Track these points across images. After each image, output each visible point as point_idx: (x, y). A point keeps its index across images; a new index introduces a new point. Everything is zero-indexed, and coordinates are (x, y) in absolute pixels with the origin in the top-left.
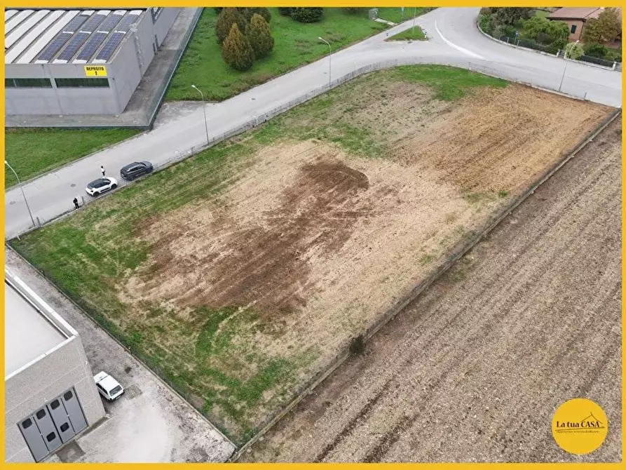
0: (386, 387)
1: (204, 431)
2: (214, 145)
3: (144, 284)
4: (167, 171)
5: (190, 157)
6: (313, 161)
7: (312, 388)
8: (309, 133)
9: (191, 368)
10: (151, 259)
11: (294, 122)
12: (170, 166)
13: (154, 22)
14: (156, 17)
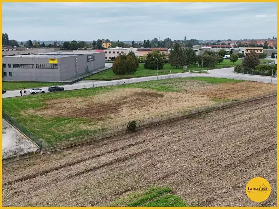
1: (29, 144)
2: (96, 87)
3: (35, 111)
4: (71, 91)
5: (83, 89)
6: (140, 92)
7: (99, 138)
8: (142, 87)
9: (38, 130)
10: (44, 107)
11: (137, 85)
12: (72, 90)
13: (88, 61)
14: (89, 60)
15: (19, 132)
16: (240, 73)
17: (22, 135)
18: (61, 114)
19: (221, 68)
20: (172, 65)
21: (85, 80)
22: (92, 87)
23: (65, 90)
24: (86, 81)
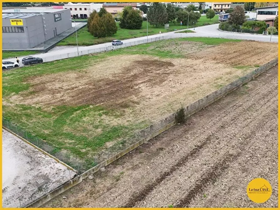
0: (208, 139)
1: (50, 164)
2: (82, 56)
3: (22, 98)
4: (52, 63)
5: (67, 59)
6: (140, 59)
7: (147, 140)
8: (137, 53)
9: (47, 132)
10: (31, 89)
11: (128, 50)
12: (53, 61)
13: (55, 21)
14: (57, 20)
15: (21, 140)
16: (227, 32)
17: (29, 146)
18: (63, 100)
19: (202, 26)
20: (151, 24)
21: (59, 46)
22: (77, 55)
23: (44, 61)
24: (63, 47)
